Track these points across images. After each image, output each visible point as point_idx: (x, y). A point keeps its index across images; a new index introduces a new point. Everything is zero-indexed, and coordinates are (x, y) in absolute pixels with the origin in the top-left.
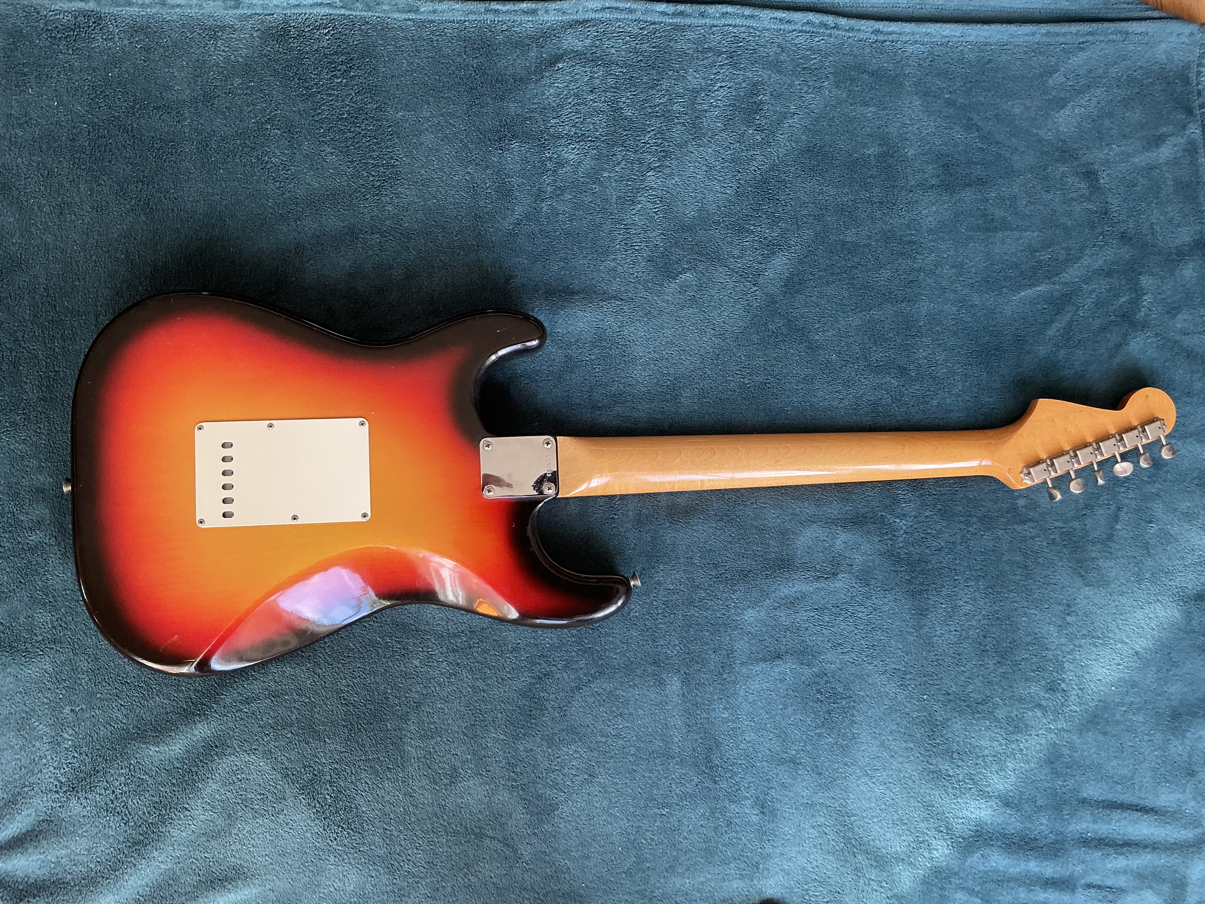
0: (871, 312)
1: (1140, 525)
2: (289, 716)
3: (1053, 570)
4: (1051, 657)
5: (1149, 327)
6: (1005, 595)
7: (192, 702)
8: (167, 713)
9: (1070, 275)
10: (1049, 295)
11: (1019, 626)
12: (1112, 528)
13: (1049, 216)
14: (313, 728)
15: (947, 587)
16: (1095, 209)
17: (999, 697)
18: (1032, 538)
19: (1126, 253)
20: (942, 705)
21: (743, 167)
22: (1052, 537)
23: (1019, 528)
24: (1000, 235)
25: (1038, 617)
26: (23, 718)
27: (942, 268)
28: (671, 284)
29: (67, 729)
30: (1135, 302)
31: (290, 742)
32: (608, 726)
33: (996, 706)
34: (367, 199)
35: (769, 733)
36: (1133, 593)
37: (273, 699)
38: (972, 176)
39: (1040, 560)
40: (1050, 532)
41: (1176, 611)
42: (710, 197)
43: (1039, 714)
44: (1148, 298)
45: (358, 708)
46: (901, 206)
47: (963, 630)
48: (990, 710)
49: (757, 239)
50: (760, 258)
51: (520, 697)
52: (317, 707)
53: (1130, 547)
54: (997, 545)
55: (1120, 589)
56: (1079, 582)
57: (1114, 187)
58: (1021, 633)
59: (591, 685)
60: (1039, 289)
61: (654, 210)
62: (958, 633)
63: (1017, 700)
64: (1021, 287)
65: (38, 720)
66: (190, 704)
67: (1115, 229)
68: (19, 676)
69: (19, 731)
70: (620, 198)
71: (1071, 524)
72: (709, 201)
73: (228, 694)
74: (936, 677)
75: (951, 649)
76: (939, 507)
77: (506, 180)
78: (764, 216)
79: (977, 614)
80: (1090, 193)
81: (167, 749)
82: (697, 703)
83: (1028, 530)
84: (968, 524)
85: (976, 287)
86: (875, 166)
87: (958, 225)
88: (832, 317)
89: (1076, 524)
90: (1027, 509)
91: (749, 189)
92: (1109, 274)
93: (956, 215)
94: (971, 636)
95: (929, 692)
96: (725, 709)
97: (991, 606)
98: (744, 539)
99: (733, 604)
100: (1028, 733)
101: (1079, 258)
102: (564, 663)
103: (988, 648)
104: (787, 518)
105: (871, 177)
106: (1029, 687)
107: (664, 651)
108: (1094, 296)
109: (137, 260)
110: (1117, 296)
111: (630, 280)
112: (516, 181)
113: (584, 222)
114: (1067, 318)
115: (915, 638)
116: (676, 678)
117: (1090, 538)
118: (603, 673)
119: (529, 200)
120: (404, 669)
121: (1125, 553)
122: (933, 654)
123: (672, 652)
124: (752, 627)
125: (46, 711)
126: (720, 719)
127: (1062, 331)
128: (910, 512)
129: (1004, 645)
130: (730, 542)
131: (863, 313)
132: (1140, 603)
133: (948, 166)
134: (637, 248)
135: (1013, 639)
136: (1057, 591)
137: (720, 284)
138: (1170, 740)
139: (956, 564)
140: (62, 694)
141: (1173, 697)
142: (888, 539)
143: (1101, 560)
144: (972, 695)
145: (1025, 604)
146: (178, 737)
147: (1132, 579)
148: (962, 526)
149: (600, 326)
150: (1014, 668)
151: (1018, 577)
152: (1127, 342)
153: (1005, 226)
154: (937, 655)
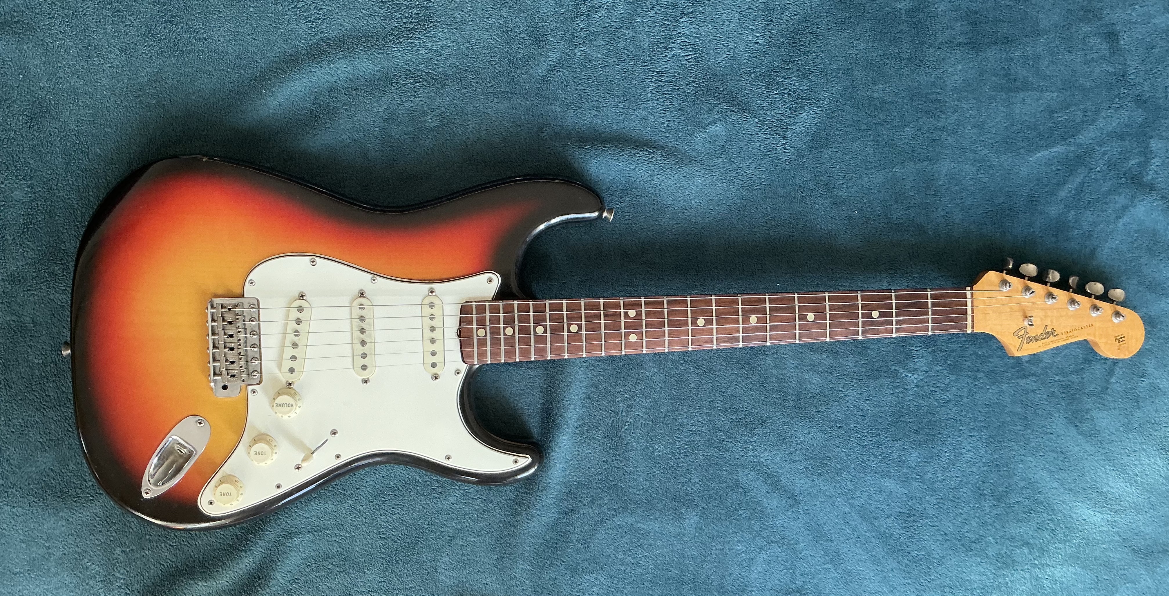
0: (894, 170)
1: (1132, 379)
2: (330, 549)
3: (1049, 420)
4: (1042, 499)
5: (1155, 190)
6: (1005, 444)
7: (237, 539)
8: (214, 550)
9: (1085, 137)
10: (1064, 156)
11: (1016, 472)
12: (1107, 381)
13: (1070, 77)
14: (353, 560)
15: (952, 436)
16: (1114, 70)
17: (991, 536)
18: (1033, 391)
19: (1139, 116)
20: (940, 544)
21: (775, 16)
22: (1051, 390)
23: (1022, 382)
24: (1022, 95)
25: (1033, 464)
26: (76, 559)
27: (965, 128)
28: (701, 134)
29: (119, 568)
30: (1144, 165)
31: (331, 573)
32: (629, 556)
33: (988, 544)
34: (401, 42)
35: (780, 565)
36: (1121, 441)
37: (315, 533)
38: (999, 34)
39: (1039, 411)
40: (1050, 385)
41: (1158, 459)
42: (741, 46)
43: (1026, 551)
44: (1156, 162)
45: (396, 542)
46: (928, 63)
47: (964, 476)
48: (983, 547)
49: (786, 91)
50: (789, 111)
51: (548, 532)
52: (358, 541)
53: (1122, 400)
54: (1001, 398)
55: (1109, 438)
56: (1073, 431)
57: (1133, 49)
58: (1016, 478)
59: (614, 519)
60: (1054, 150)
61: (686, 58)
62: (959, 479)
63: (1008, 539)
64: (1039, 148)
65: (90, 560)
66: (236, 540)
67: (1130, 92)
68: (71, 520)
69: (73, 571)
70: (653, 44)
71: (1070, 378)
72: (741, 51)
73: (272, 530)
74: (936, 519)
75: (952, 494)
76: (949, 362)
77: (540, 24)
78: (794, 68)
79: (977, 461)
80: (1111, 56)
81: (215, 583)
82: (713, 536)
83: (1029, 383)
84: (975, 379)
85: (995, 148)
86: (905, 21)
87: (982, 85)
88: (856, 174)
89: (1075, 378)
90: (1030, 364)
91: (781, 40)
92: (1121, 137)
93: (981, 74)
94: (971, 482)
95: (929, 533)
96: (739, 542)
97: (991, 454)
98: (764, 387)
99: (751, 447)
100: (1015, 568)
101: (1094, 121)
102: (589, 499)
103: (985, 492)
104: (805, 368)
105: (901, 32)
106: (1020, 527)
107: (684, 488)
108: (1106, 156)
109: (170, 106)
110: (1127, 159)
111: (661, 129)
112: (550, 25)
113: (616, 69)
114: (1079, 180)
115: (920, 484)
116: (694, 513)
117: (1086, 391)
118: (626, 508)
119: (561, 45)
120: (441, 507)
121: (1116, 404)
122: (935, 497)
123: (692, 489)
124: (769, 468)
125: (98, 552)
126: (734, 551)
127: (1073, 192)
128: (922, 366)
129: (1000, 489)
130: (751, 389)
131: (886, 170)
132: (1127, 451)
133: (976, 24)
134: (668, 96)
135: (1009, 484)
136: (1052, 439)
137: (749, 136)
138: (1142, 574)
139: (962, 416)
140: (112, 536)
141: (1148, 537)
142: (899, 392)
143: (1094, 411)
144: (966, 534)
145: (1023, 452)
146: (224, 571)
147: (1121, 429)
148: (970, 381)
149: (631, 175)
150: (1007, 510)
151: (1019, 428)
152: (1133, 204)
153: (1026, 86)
154: (939, 498)
